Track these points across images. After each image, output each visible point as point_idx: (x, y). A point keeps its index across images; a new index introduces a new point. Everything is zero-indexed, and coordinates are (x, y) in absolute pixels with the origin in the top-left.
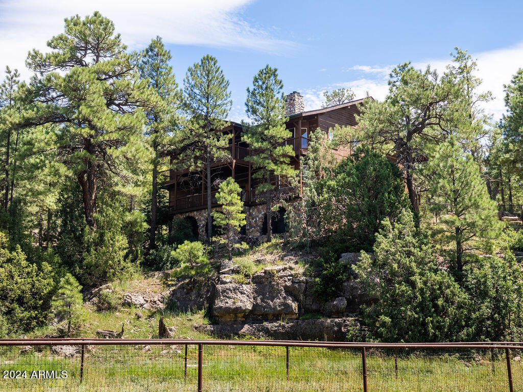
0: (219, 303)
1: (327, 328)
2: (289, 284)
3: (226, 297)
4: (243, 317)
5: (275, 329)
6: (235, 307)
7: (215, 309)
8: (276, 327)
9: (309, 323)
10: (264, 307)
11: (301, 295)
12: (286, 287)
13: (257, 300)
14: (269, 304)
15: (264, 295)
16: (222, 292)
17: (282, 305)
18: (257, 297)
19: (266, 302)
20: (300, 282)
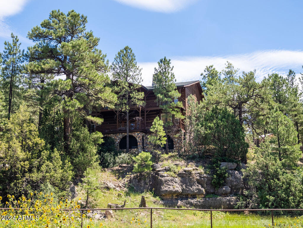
0: (164, 188)
1: (224, 202)
2: (198, 178)
3: (168, 184)
4: (176, 196)
5: (195, 203)
6: (174, 190)
7: (163, 191)
8: (196, 202)
9: (213, 200)
10: (188, 191)
11: (205, 184)
12: (197, 180)
13: (183, 187)
14: (190, 189)
15: (186, 184)
16: (164, 182)
17: (197, 190)
18: (183, 185)
19: (188, 188)
20: (204, 177)
